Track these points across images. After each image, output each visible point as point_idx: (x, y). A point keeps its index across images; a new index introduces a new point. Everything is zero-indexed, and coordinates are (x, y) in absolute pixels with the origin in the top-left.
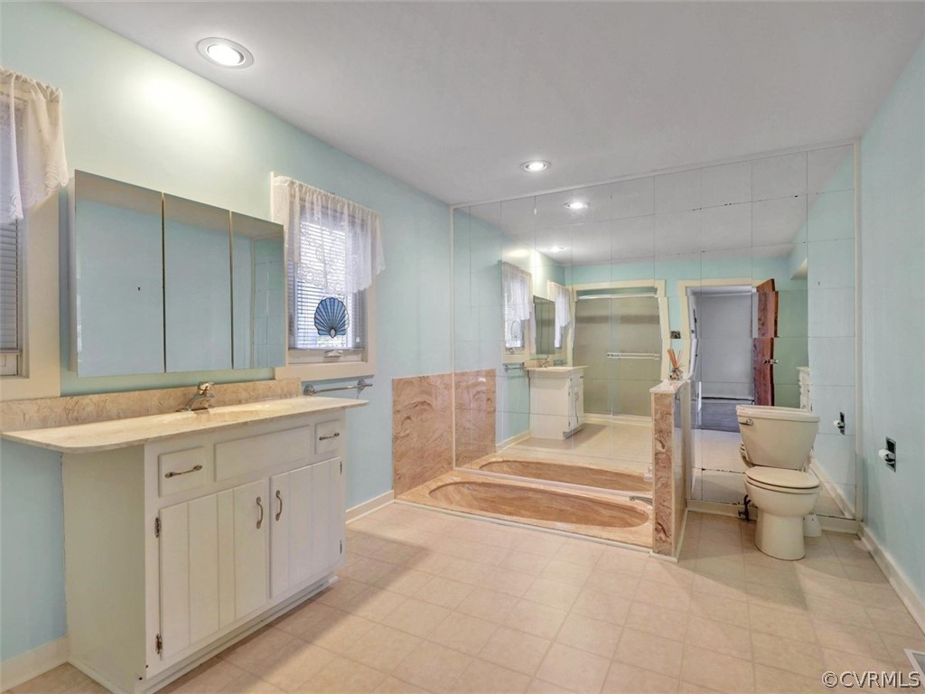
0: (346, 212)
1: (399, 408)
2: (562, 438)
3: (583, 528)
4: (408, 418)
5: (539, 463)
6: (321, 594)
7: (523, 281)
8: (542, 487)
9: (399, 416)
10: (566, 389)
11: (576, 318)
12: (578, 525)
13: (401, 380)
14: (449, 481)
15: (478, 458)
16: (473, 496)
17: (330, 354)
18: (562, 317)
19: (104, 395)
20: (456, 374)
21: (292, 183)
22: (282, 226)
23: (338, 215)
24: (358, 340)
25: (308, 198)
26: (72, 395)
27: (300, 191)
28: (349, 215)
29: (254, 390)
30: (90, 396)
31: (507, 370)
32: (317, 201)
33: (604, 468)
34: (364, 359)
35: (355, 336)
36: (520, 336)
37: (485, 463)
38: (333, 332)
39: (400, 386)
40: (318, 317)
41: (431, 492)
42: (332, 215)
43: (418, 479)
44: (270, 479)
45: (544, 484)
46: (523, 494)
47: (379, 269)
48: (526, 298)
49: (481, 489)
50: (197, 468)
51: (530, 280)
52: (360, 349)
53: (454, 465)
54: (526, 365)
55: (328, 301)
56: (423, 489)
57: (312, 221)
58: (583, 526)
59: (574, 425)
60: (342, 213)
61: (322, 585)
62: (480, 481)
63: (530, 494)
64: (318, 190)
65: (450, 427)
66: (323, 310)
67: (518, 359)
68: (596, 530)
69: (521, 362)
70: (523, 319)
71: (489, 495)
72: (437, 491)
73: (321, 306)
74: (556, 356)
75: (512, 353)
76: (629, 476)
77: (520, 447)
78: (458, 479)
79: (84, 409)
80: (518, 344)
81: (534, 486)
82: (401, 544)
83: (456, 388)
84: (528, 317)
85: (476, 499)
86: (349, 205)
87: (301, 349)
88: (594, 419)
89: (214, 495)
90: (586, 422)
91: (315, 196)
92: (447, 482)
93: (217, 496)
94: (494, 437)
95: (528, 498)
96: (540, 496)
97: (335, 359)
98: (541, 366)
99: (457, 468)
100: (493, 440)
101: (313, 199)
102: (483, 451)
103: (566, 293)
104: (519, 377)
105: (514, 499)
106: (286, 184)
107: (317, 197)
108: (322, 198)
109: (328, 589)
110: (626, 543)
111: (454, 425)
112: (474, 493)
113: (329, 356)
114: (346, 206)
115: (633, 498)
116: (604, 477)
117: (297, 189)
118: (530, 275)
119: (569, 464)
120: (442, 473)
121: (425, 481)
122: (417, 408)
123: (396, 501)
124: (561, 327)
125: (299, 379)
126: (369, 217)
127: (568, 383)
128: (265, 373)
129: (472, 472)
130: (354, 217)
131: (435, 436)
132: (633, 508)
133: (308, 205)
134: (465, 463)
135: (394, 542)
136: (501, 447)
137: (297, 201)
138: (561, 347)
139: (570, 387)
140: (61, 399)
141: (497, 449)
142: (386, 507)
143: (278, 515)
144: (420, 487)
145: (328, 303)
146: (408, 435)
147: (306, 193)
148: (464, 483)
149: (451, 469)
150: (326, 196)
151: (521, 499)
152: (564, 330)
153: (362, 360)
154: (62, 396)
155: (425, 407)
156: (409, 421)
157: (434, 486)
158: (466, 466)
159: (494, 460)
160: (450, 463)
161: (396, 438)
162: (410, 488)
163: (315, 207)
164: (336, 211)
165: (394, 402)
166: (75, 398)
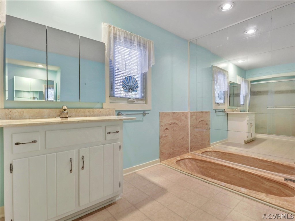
0: (136, 40)
1: (162, 124)
2: (243, 143)
3: (253, 193)
4: (167, 129)
5: (231, 154)
6: (110, 205)
7: (224, 75)
8: (231, 166)
9: (162, 128)
10: (245, 122)
11: (251, 92)
12: (250, 191)
13: (163, 113)
14: (186, 157)
15: (202, 148)
16: (197, 165)
17: (130, 100)
18: (244, 91)
19: (23, 109)
20: (190, 112)
21: (110, 26)
22: (104, 43)
23: (132, 41)
24: (143, 95)
25: (118, 33)
26: (8, 108)
27: (114, 30)
28: (137, 42)
29: (93, 112)
30: (17, 109)
31: (216, 112)
32: (122, 34)
33: (266, 159)
34: (146, 103)
35: (142, 93)
36: (223, 98)
37: (204, 151)
38: (131, 91)
39: (162, 115)
40: (124, 84)
41: (177, 161)
42: (129, 41)
43: (171, 155)
44: (79, 150)
45: (232, 164)
46: (221, 168)
47: (152, 64)
48: (226, 82)
49: (201, 162)
50: (34, 142)
51: (228, 74)
52: (144, 98)
53: (189, 150)
54: (225, 111)
55: (128, 77)
56: (173, 160)
57: (120, 45)
58: (254, 192)
59: (250, 138)
60: (134, 41)
61: (112, 201)
62: (200, 159)
63: (225, 168)
64: (122, 30)
65: (187, 134)
66: (126, 81)
67: (222, 108)
68: (263, 196)
69: (223, 109)
70: (224, 90)
71: (204, 166)
72: (180, 161)
73: (125, 79)
74: (241, 108)
75: (219, 105)
76: (281, 165)
77: (222, 145)
78: (190, 157)
79: (14, 114)
80: (222, 101)
81: (226, 164)
82: (155, 185)
83: (191, 118)
84: (227, 90)
85: (198, 167)
86: (137, 37)
87: (116, 97)
88: (260, 136)
89: (46, 155)
90: (256, 137)
91: (121, 32)
92: (185, 158)
93: (47, 156)
94: (209, 140)
95: (223, 170)
96: (230, 170)
97: (133, 102)
98: (234, 112)
99: (191, 152)
100: (209, 142)
101: (120, 34)
102: (204, 146)
103: (246, 81)
104: (222, 116)
105: (216, 169)
106: (107, 26)
107: (122, 32)
108: (124, 33)
109: (114, 203)
110: (284, 208)
111: (189, 133)
112: (198, 164)
113: (129, 100)
114: (136, 37)
115: (286, 180)
116: (267, 164)
117: (112, 29)
118: (228, 72)
119: (247, 155)
120: (183, 154)
121: (175, 156)
122: (171, 125)
123: (161, 163)
124: (244, 96)
125: (114, 109)
126: (147, 42)
127: (246, 119)
128: (99, 105)
129: (198, 154)
130: (140, 43)
131: (180, 138)
132: (287, 184)
133: (118, 36)
134: (195, 150)
135: (153, 183)
136: (213, 145)
137: (112, 35)
138: (244, 104)
139: (248, 121)
140: (4, 110)
141: (211, 146)
142: (156, 165)
143: (83, 167)
144: (172, 159)
145: (128, 78)
146: (167, 136)
147: (117, 31)
148: (193, 159)
149: (188, 152)
150: (126, 32)
151: (220, 170)
152: (245, 98)
153: (145, 103)
154: (4, 108)
155: (175, 125)
156: (167, 130)
157: (178, 158)
158: (195, 151)
159: (208, 150)
160: (187, 150)
161: (161, 137)
162: (168, 159)
163: (121, 37)
164: (131, 40)
165: (160, 122)
166: (10, 109)
